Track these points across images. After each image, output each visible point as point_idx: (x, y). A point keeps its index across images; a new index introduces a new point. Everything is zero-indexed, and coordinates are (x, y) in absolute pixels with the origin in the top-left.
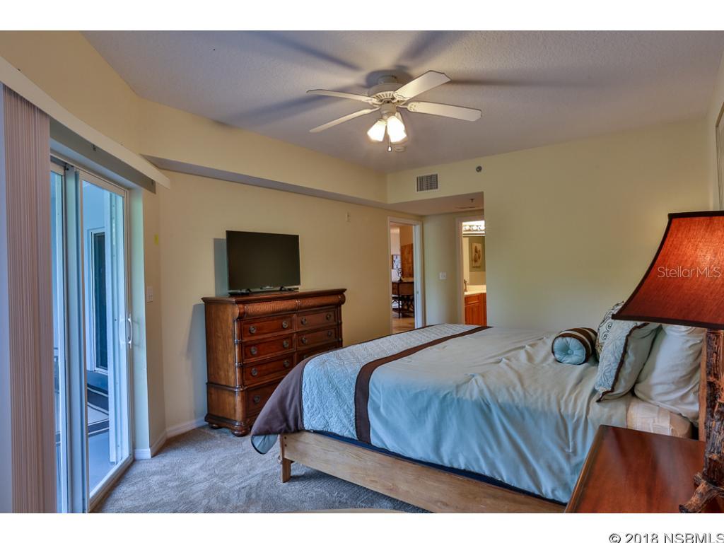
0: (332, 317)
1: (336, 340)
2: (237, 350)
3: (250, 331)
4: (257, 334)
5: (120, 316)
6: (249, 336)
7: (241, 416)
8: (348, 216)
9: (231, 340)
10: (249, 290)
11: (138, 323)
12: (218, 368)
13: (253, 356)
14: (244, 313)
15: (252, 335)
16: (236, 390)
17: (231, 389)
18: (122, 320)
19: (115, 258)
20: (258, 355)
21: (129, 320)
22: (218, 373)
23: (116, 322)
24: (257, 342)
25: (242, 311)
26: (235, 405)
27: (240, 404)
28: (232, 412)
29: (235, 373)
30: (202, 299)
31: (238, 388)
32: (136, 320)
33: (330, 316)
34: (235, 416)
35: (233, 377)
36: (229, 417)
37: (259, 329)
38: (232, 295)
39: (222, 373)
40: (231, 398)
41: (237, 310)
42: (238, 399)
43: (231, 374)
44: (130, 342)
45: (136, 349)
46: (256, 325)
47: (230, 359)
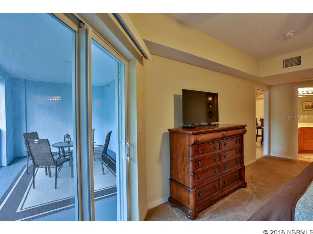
0: (239, 142)
1: (241, 155)
2: (191, 164)
3: (198, 151)
4: (202, 153)
5: (123, 141)
6: (198, 155)
7: (192, 206)
8: (238, 85)
9: (187, 157)
10: (193, 125)
11: (133, 146)
12: (178, 172)
13: (200, 167)
14: (197, 141)
15: (199, 154)
16: (190, 190)
17: (187, 188)
18: (124, 144)
19: (120, 104)
20: (202, 166)
21: (128, 144)
22: (177, 176)
23: (120, 144)
24: (202, 158)
25: (196, 139)
26: (189, 199)
27: (192, 199)
28: (187, 202)
29: (189, 179)
30: (168, 130)
31: (191, 189)
32: (132, 144)
33: (238, 141)
34: (189, 206)
35: (188, 181)
36: (184, 204)
37: (203, 150)
38: (184, 128)
39: (180, 176)
40: (186, 194)
41: (192, 139)
42: (191, 196)
43: (186, 178)
44: (128, 158)
45: (132, 161)
46: (201, 147)
47: (186, 169)
